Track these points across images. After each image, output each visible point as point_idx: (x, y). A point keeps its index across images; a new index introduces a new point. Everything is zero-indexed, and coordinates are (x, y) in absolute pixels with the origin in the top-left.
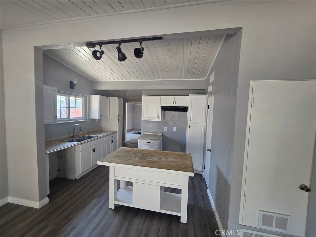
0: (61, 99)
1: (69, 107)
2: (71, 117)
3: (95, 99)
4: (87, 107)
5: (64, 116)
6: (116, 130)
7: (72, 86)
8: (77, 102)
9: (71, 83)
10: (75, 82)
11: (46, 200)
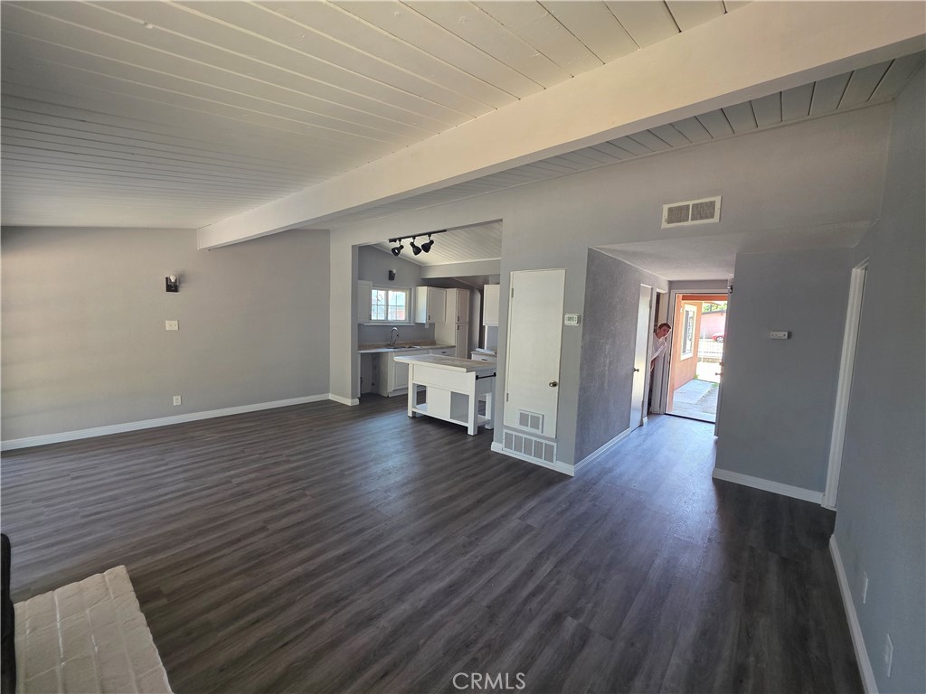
0: (377, 295)
1: (387, 305)
2: (389, 318)
3: (423, 292)
4: (411, 306)
5: (382, 317)
6: (453, 344)
7: (391, 276)
8: (398, 298)
9: (391, 272)
10: (394, 271)
11: (357, 402)
